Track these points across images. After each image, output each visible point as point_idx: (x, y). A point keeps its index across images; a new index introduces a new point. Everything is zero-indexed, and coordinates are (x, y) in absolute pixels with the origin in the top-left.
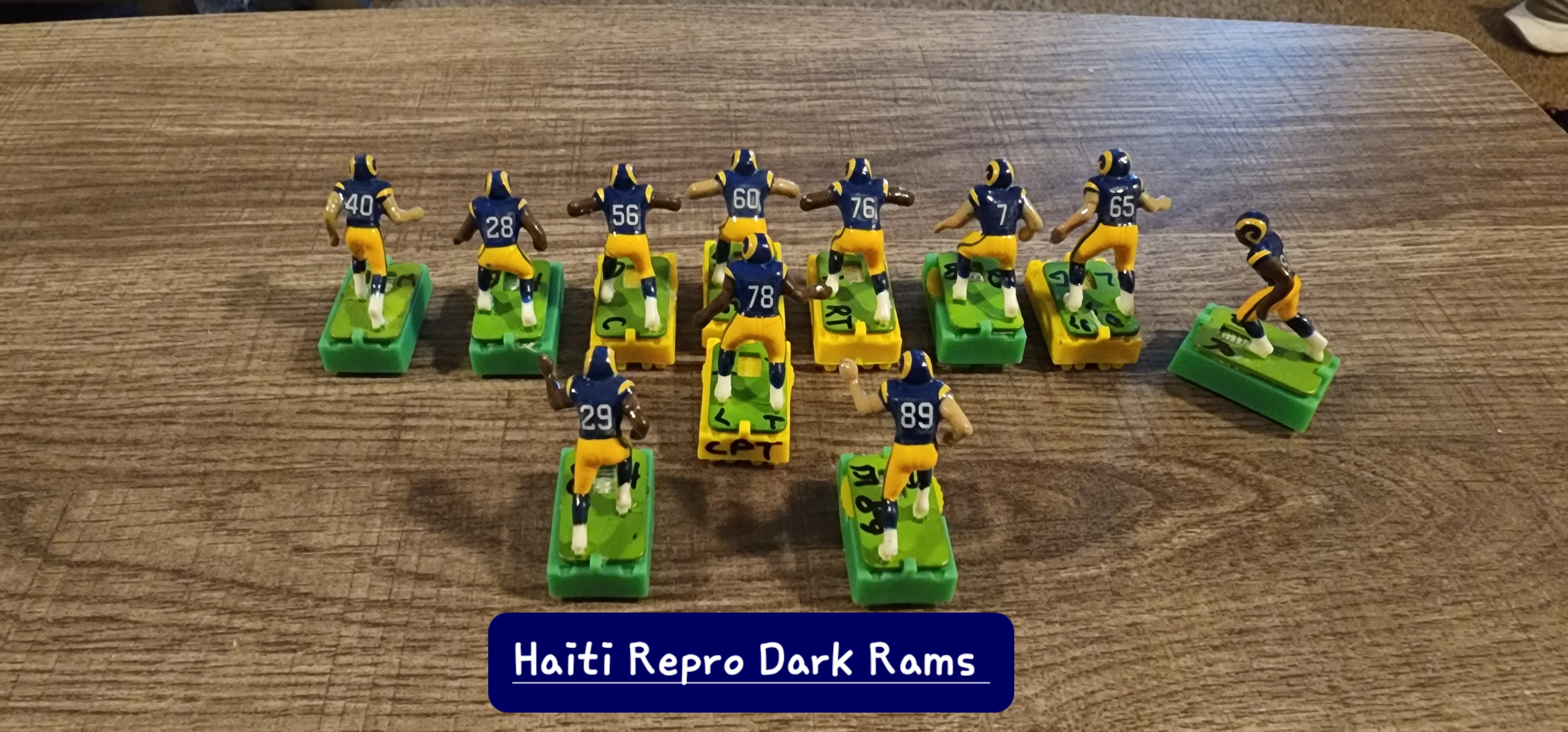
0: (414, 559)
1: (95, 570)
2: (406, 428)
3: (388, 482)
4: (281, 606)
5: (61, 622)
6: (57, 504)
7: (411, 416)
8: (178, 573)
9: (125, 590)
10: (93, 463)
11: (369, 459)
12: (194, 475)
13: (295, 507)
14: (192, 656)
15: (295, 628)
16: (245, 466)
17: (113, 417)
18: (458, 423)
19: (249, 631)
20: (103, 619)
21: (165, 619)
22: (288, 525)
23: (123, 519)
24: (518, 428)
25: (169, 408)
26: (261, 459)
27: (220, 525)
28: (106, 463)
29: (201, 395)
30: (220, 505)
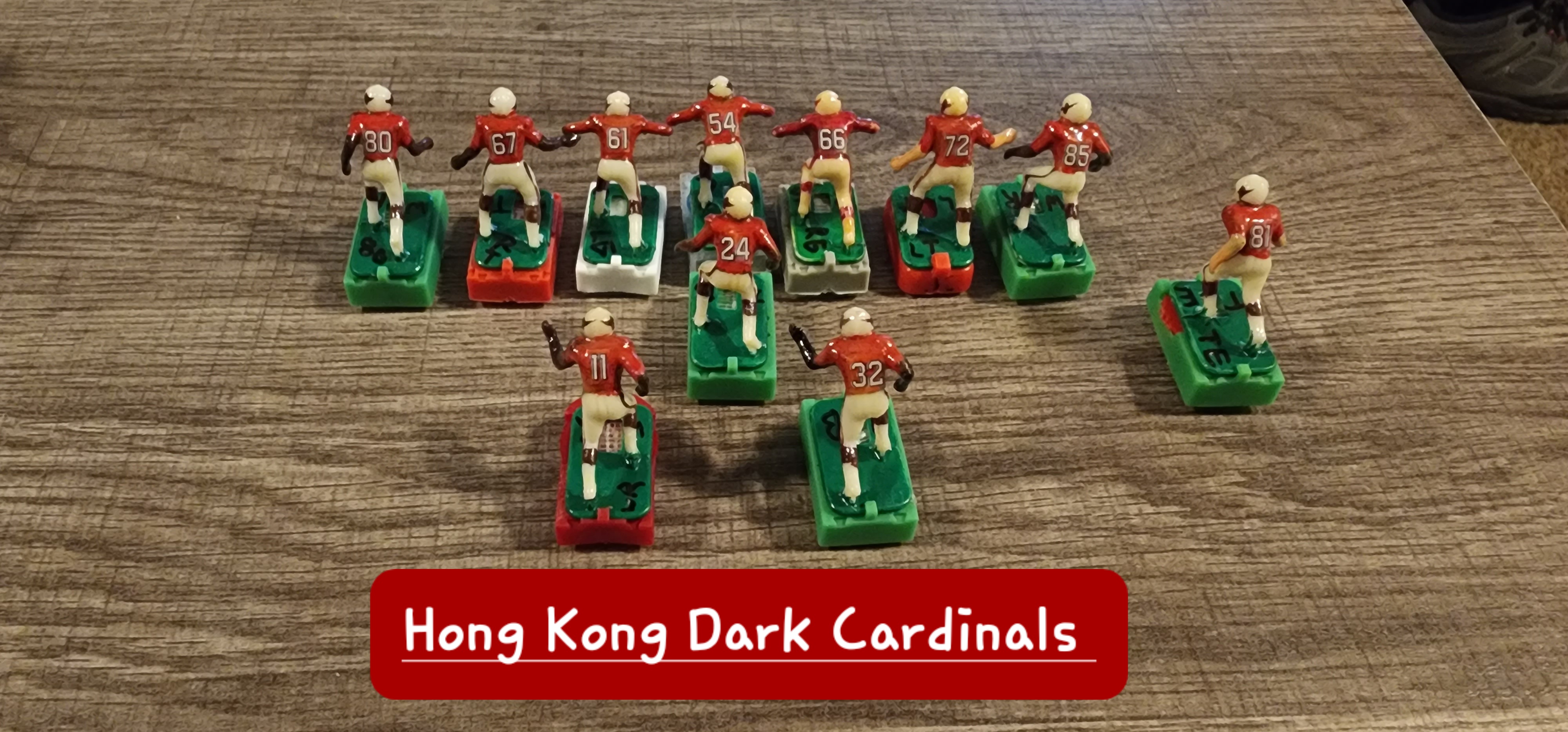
0: (316, 166)
1: (66, 172)
2: (311, 82)
3: (296, 117)
4: (213, 195)
5: (45, 203)
6: (34, 129)
7: (316, 73)
8: (132, 174)
9: (93, 184)
10: (61, 102)
11: (282, 101)
12: (142, 111)
13: (224, 132)
14: (146, 225)
15: (224, 208)
16: (182, 105)
17: (75, 71)
18: (353, 78)
19: (188, 210)
20: (76, 202)
21: (124, 202)
22: (218, 144)
23: (87, 138)
24: (402, 82)
25: (119, 66)
26: (195, 101)
27: (163, 144)
28: (71, 102)
29: (146, 57)
30: (163, 131)
